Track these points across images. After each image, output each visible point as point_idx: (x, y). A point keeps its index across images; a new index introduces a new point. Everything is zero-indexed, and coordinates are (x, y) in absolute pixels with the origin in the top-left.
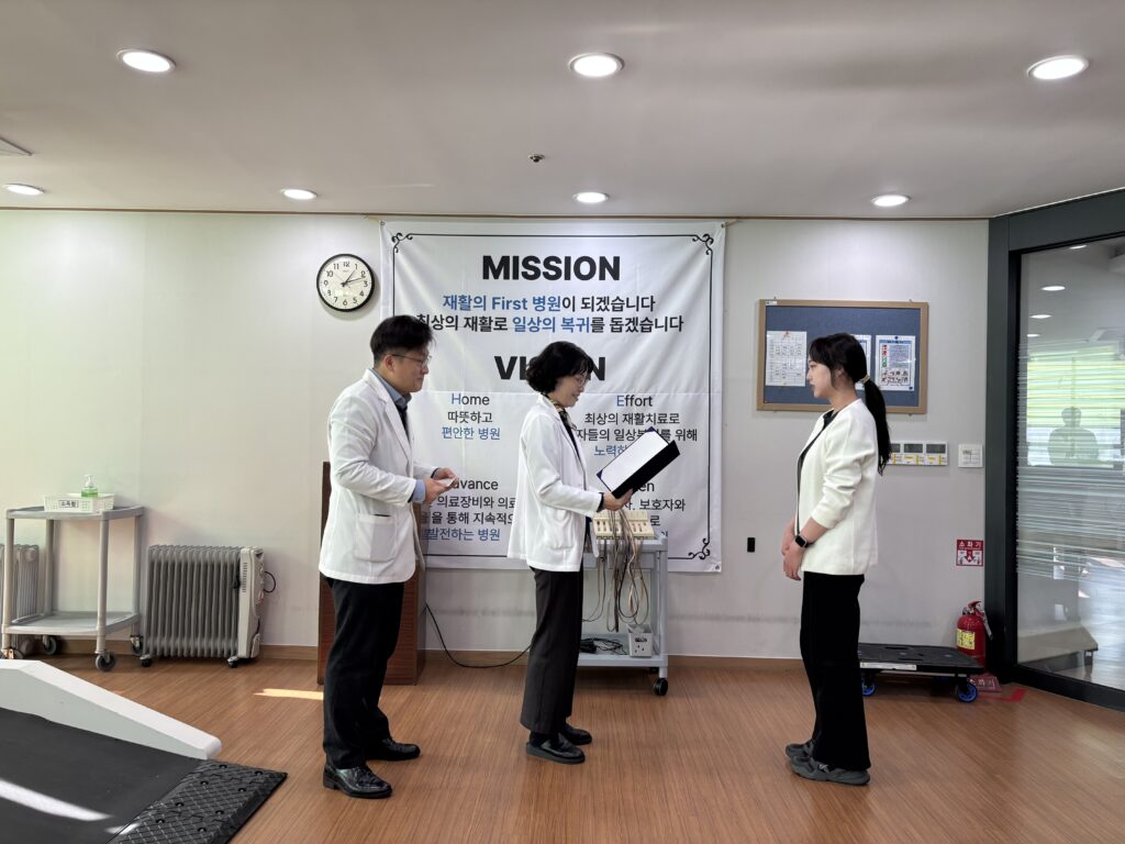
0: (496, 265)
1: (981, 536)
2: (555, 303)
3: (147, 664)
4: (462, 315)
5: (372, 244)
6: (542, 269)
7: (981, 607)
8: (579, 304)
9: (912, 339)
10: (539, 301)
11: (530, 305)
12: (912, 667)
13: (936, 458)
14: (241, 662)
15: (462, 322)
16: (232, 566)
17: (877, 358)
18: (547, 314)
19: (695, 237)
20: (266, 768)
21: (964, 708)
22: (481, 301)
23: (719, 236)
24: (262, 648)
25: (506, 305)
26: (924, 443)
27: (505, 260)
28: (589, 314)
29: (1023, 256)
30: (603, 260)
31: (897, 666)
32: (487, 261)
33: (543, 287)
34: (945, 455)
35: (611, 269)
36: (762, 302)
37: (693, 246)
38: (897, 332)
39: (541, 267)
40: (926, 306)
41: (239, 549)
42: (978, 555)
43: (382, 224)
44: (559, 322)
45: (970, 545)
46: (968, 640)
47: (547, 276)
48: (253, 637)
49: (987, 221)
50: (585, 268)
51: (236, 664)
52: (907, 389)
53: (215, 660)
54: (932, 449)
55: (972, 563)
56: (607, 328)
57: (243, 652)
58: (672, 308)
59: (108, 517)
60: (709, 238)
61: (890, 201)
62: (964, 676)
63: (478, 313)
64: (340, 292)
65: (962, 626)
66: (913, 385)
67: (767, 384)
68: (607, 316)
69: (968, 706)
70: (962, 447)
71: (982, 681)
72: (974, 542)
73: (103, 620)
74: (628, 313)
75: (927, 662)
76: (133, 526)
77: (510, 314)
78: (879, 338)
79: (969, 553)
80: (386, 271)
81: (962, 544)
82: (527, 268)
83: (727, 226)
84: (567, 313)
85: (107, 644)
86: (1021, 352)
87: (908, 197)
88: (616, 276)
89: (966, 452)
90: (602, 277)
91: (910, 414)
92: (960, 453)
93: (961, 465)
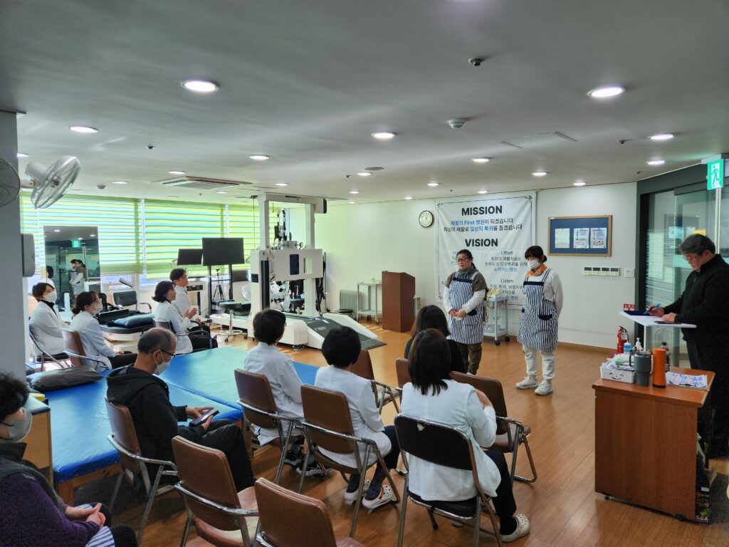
0: (466, 211)
1: (633, 303)
2: (482, 222)
4: (456, 227)
5: (431, 206)
6: (479, 211)
8: (490, 221)
9: (605, 229)
10: (478, 221)
11: (475, 223)
13: (614, 273)
15: (456, 229)
17: (591, 236)
18: (480, 225)
19: (526, 197)
22: (461, 222)
23: (534, 196)
25: (468, 223)
26: (610, 267)
27: (468, 209)
28: (493, 225)
29: (650, 196)
30: (497, 207)
32: (463, 210)
33: (479, 217)
34: (618, 272)
35: (499, 210)
36: (549, 218)
37: (525, 200)
38: (599, 227)
39: (478, 210)
40: (612, 216)
43: (435, 201)
44: (484, 228)
45: (629, 306)
47: (480, 213)
49: (637, 182)
50: (491, 210)
52: (601, 247)
54: (613, 270)
56: (498, 229)
58: (517, 222)
60: (530, 197)
63: (460, 226)
64: (425, 222)
66: (604, 246)
68: (498, 225)
70: (625, 270)
72: (631, 305)
74: (505, 224)
77: (470, 226)
78: (592, 229)
79: (629, 309)
80: (436, 214)
81: (625, 306)
82: (474, 211)
83: (537, 193)
84: (486, 225)
88: (501, 211)
89: (627, 271)
90: (497, 212)
91: (605, 257)
92: (625, 272)
93: (625, 276)
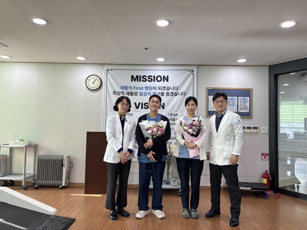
0: (135, 78)
1: (268, 152)
2: (151, 88)
3: (37, 188)
4: (125, 91)
5: (101, 72)
7: (268, 172)
8: (157, 88)
9: (248, 98)
10: (146, 88)
11: (144, 89)
12: (250, 189)
13: (255, 131)
14: (63, 188)
15: (125, 93)
16: (61, 161)
17: (239, 103)
18: (149, 91)
19: (189, 70)
20: (69, 217)
21: (264, 200)
22: (130, 88)
23: (195, 70)
24: (69, 183)
25: (137, 89)
26: (252, 126)
27: (137, 76)
28: (160, 91)
29: (278, 76)
30: (164, 76)
31: (246, 188)
32: (132, 77)
33: (147, 84)
34: (258, 130)
35: (166, 79)
36: (207, 88)
37: (188, 73)
38: (244, 96)
39: (147, 78)
40: (252, 89)
41: (63, 156)
42: (267, 157)
43: (104, 67)
44: (152, 93)
45: (265, 154)
46: (265, 181)
47: (149, 81)
48: (67, 180)
49: (268, 67)
50: (159, 79)
51: (61, 188)
52: (247, 112)
53: (56, 187)
54: (255, 128)
55: (266, 159)
56: (165, 95)
57: (64, 185)
58: (183, 90)
59: (26, 147)
60: (193, 71)
61: (242, 61)
62: (264, 191)
63: (130, 91)
64: (92, 85)
65: (263, 177)
66: (249, 111)
67: (209, 110)
68: (165, 92)
69: (266, 199)
70: (262, 128)
71: (269, 192)
72: (266, 154)
73: (25, 176)
74: (171, 91)
75: (254, 187)
76: (33, 150)
77: (139, 91)
78: (239, 98)
79: (265, 157)
80: (105, 79)
81: (263, 154)
82: (144, 79)
83: (197, 67)
84: (154, 91)
85: (26, 182)
86: (278, 102)
87: (247, 60)
88: (167, 81)
89: (264, 129)
90: (164, 81)
91: (248, 119)
92: (262, 129)
93: (262, 132)
